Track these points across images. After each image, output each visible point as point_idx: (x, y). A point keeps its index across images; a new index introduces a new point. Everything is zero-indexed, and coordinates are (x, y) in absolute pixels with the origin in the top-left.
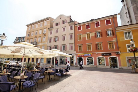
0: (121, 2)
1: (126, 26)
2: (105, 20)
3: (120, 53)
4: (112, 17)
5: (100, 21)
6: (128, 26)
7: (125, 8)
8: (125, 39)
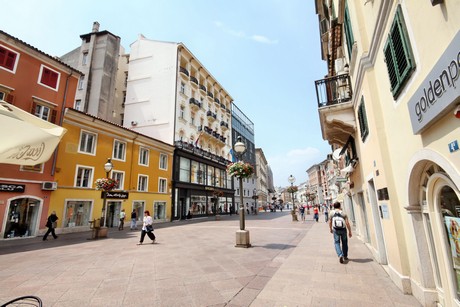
0: (81, 37)
1: (92, 119)
2: (42, 66)
3: (54, 187)
4: (68, 72)
5: (22, 54)
6: (96, 121)
7: (84, 60)
8: (79, 151)
